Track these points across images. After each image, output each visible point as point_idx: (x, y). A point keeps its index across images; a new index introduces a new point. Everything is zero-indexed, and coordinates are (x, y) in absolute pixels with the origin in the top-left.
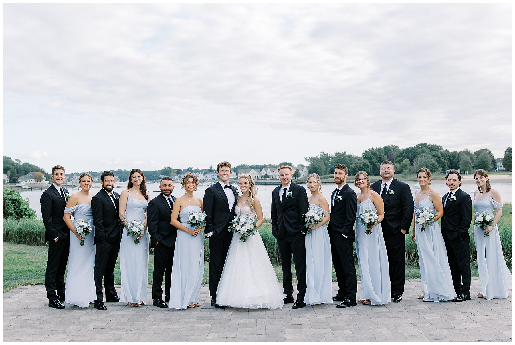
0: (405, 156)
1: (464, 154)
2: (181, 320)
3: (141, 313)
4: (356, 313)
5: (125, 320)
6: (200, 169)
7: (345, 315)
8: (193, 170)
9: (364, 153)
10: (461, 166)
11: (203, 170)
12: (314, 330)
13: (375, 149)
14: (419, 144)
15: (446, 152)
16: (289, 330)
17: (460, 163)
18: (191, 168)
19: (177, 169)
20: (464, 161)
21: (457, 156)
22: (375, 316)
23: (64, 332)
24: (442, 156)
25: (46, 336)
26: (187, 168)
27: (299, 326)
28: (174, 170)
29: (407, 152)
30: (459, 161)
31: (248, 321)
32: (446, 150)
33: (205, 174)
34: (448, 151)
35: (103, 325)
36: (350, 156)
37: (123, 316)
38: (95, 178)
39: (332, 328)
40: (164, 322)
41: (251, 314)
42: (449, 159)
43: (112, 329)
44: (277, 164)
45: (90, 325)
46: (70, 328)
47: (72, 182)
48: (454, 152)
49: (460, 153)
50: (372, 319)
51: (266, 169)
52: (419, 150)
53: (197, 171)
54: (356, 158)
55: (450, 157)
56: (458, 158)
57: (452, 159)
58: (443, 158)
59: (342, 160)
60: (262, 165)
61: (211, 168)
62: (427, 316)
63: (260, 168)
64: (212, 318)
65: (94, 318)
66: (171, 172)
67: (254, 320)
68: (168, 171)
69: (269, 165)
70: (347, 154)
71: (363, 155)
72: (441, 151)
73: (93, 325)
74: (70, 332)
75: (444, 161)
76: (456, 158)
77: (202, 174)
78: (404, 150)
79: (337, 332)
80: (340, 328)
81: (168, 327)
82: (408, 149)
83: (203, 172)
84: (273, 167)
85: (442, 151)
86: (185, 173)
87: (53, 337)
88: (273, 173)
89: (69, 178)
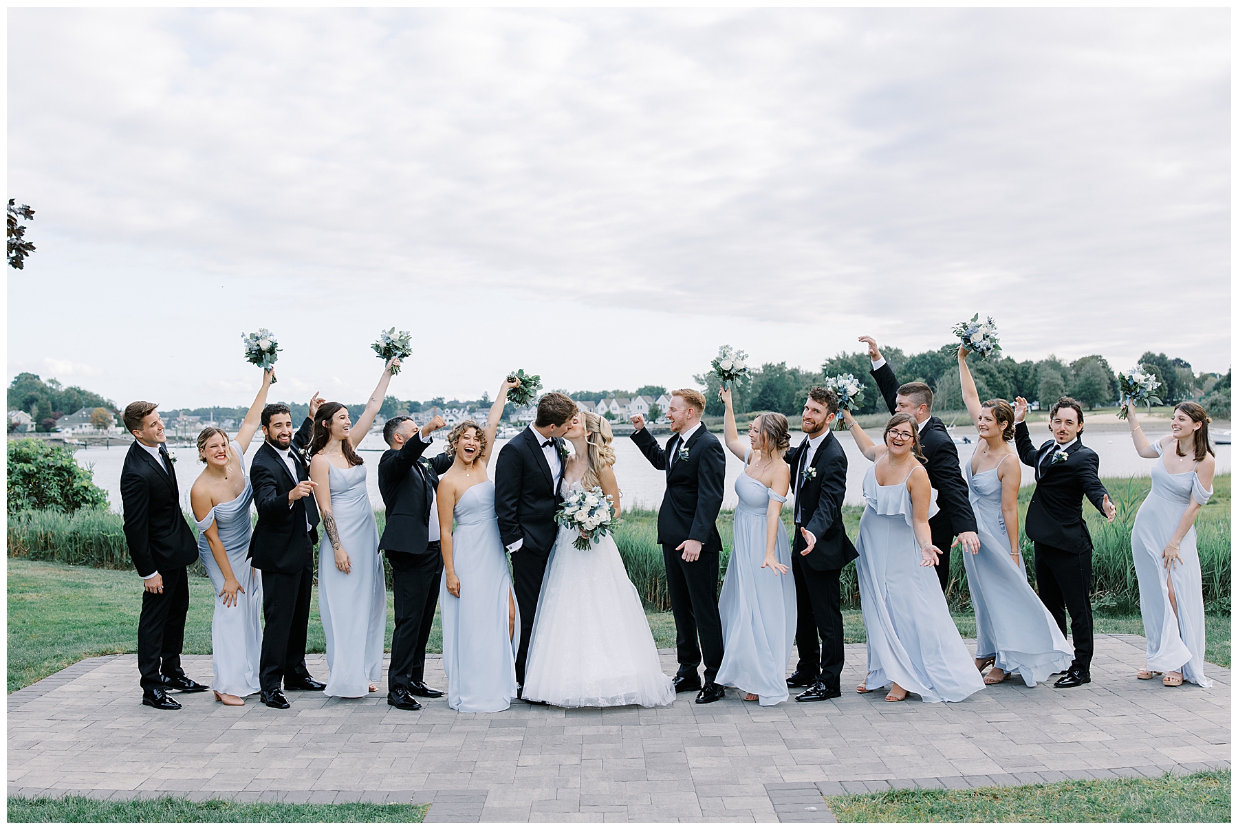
0: (916, 372)
1: (1048, 368)
2: (455, 729)
3: (365, 715)
4: (837, 711)
5: (330, 729)
6: (461, 401)
7: (814, 715)
8: (445, 403)
9: (826, 365)
10: (1040, 394)
11: (468, 403)
12: (749, 748)
13: (850, 355)
14: (947, 346)
15: (1009, 363)
16: (695, 749)
17: (1040, 386)
18: (441, 399)
19: (409, 402)
20: (1047, 383)
21: (1032, 371)
22: (880, 717)
23: (201, 756)
24: (999, 372)
25: (162, 764)
26: (431, 400)
27: (716, 741)
28: (402, 403)
29: (922, 363)
30: (1036, 383)
31: (602, 729)
32: (1009, 358)
33: (472, 411)
34: (1012, 361)
35: (285, 739)
36: (794, 372)
37: (326, 721)
38: (227, 421)
39: (790, 744)
40: (416, 732)
41: (607, 716)
42: (1015, 378)
43: (305, 748)
44: (632, 390)
45: (255, 740)
46: (212, 748)
47: (176, 430)
48: (1026, 362)
49: (1038, 365)
50: (874, 725)
51: (608, 400)
52: (948, 358)
53: (454, 405)
54: (808, 376)
55: (1016, 373)
56: (1035, 376)
57: (1020, 377)
58: (1001, 375)
59: (777, 380)
60: (598, 392)
61: (486, 398)
62: (994, 717)
63: (594, 399)
64: (523, 723)
65: (263, 724)
66: (396, 408)
67: (615, 728)
68: (390, 406)
69: (614, 392)
70: (789, 367)
71: (825, 370)
72: (997, 362)
73: (262, 739)
74: (214, 754)
75: (1003, 383)
76: (1030, 377)
77: (466, 413)
78: (913, 359)
79: (802, 751)
80: (806, 744)
81: (429, 743)
82: (923, 356)
83: (468, 408)
84: (624, 397)
85: (999, 360)
86: (427, 410)
87: (177, 767)
88: (623, 409)
89: (169, 421)
